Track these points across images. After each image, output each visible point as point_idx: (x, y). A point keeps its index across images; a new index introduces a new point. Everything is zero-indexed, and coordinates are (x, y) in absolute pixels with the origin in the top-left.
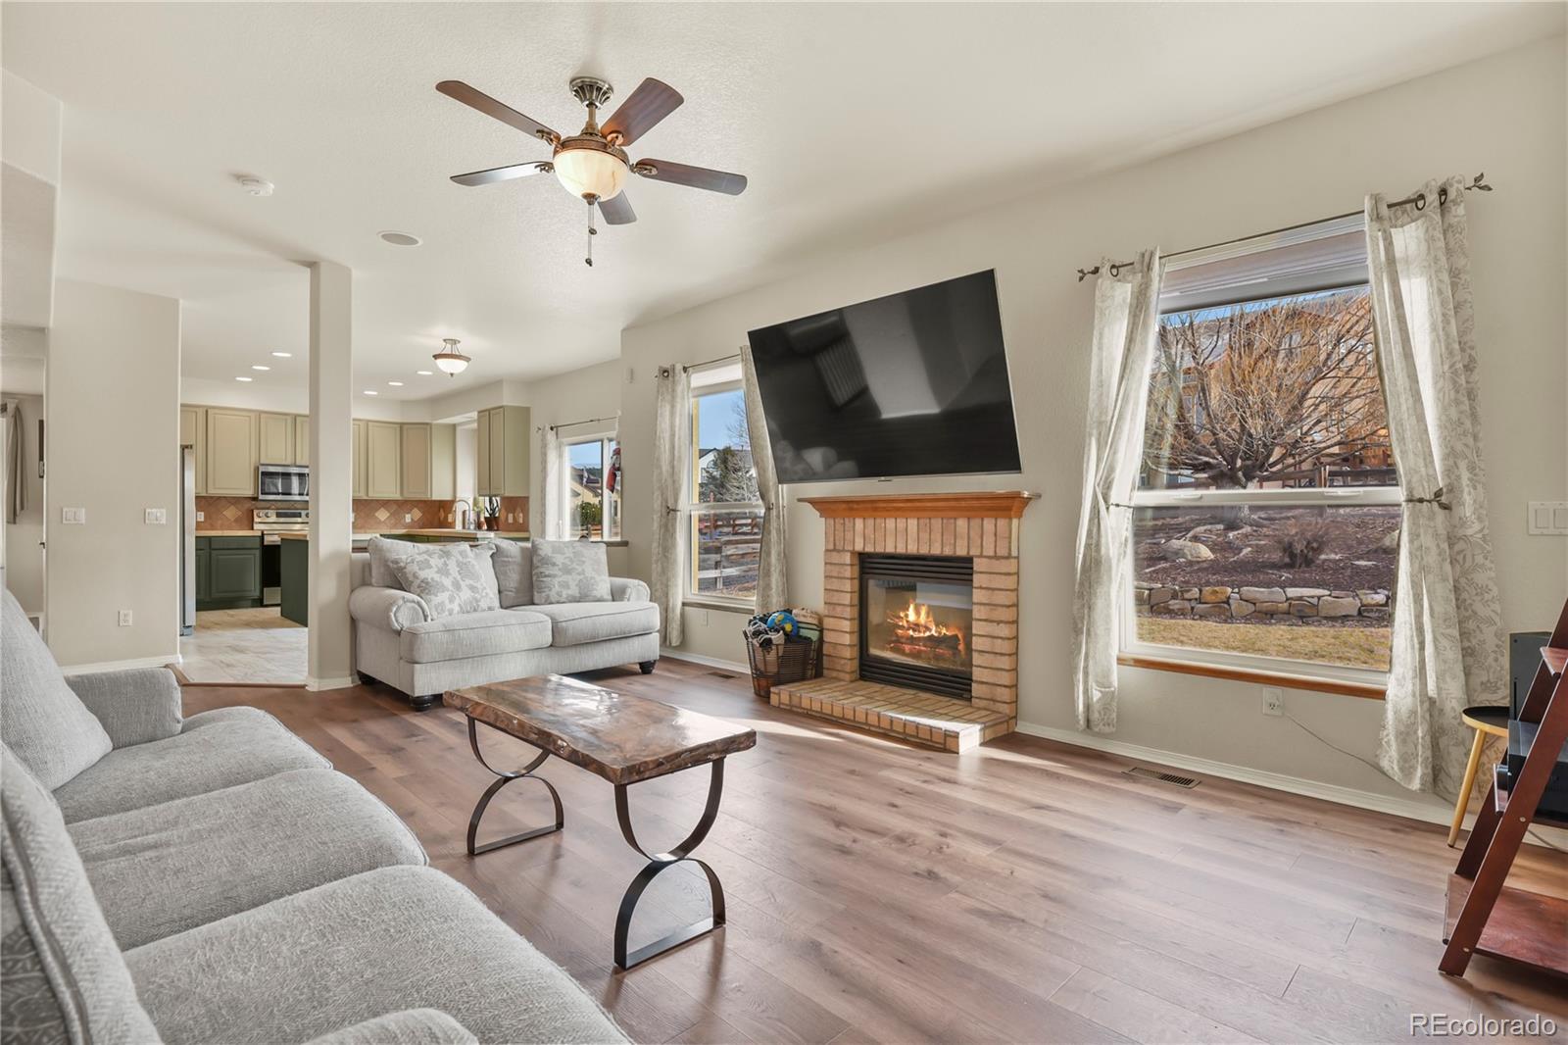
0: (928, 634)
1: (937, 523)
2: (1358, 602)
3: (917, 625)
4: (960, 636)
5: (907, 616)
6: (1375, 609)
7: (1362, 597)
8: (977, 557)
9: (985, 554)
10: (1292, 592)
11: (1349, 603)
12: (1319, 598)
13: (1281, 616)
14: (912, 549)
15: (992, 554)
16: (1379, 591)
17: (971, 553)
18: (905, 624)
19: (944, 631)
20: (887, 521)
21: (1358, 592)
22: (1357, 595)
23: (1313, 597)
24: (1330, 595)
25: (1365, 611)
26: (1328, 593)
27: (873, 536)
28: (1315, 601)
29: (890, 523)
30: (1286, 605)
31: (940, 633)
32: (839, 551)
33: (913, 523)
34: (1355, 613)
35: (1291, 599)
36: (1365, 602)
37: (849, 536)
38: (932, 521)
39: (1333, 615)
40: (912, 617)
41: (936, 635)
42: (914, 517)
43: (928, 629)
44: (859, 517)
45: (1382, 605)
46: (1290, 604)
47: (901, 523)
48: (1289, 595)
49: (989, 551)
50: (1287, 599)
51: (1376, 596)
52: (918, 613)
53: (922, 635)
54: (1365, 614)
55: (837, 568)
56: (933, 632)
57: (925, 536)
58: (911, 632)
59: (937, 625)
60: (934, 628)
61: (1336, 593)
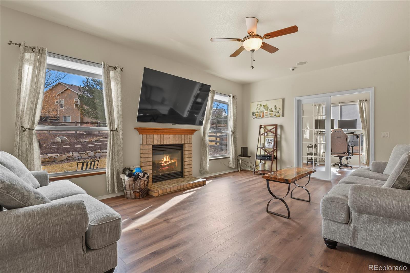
0: (169, 163)
1: (177, 136)
2: (66, 156)
3: (166, 162)
4: (176, 162)
5: (164, 160)
6: (70, 157)
7: (67, 154)
8: (186, 143)
9: (188, 143)
10: (50, 155)
11: (64, 157)
12: (57, 156)
13: (47, 162)
14: (171, 143)
15: (189, 143)
16: (70, 153)
17: (185, 143)
18: (163, 162)
19: (172, 161)
20: (164, 135)
21: (66, 153)
22: (65, 154)
23: (55, 156)
24: (59, 155)
25: (68, 158)
26: (59, 154)
27: (160, 140)
28: (56, 157)
29: (165, 136)
30: (48, 159)
31: (171, 162)
32: (148, 145)
33: (171, 136)
34: (66, 159)
35: (49, 157)
36: (68, 156)
37: (152, 140)
38: (176, 135)
39: (61, 160)
40: (165, 159)
41: (170, 163)
42: (172, 134)
43: (169, 162)
44: (155, 134)
45: (72, 156)
46: (49, 159)
47: (168, 136)
48: (49, 156)
49: (189, 142)
50: (48, 157)
51: (70, 154)
52: (166, 158)
53: (167, 164)
54: (68, 159)
55: (147, 150)
56: (170, 162)
57: (174, 139)
58: (165, 164)
59: (171, 160)
60: (170, 161)
61: (60, 154)
